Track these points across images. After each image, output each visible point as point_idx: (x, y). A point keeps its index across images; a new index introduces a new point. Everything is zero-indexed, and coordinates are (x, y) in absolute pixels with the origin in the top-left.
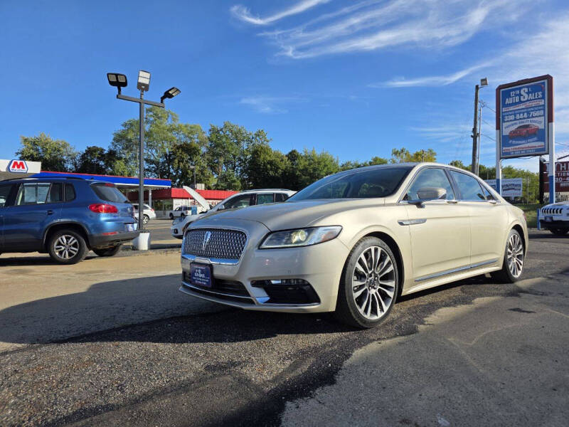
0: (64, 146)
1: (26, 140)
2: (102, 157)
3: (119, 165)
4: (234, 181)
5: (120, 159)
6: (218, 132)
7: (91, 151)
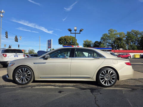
0: (91, 42)
1: (84, 41)
2: (98, 43)
3: (102, 45)
4: (134, 47)
5: (102, 43)
6: (129, 33)
7: (96, 42)
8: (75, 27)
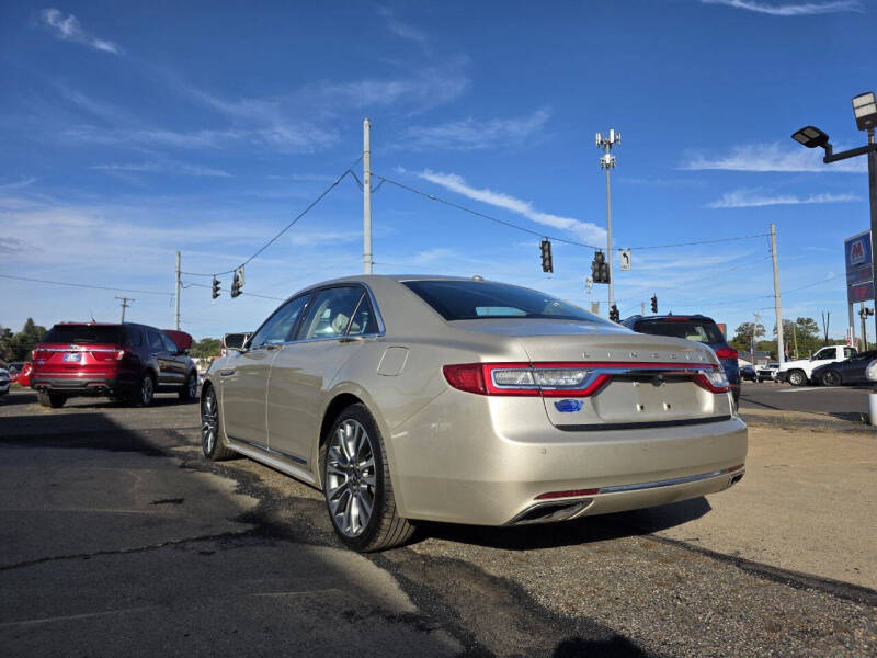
8: (858, 102)
